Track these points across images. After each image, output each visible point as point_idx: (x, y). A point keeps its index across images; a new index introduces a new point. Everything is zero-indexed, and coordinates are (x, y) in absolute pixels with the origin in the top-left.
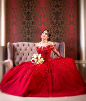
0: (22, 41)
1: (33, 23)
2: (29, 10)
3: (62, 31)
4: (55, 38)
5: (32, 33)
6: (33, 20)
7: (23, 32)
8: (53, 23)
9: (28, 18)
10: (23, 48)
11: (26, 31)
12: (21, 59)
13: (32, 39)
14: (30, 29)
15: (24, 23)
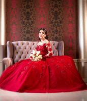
0: (22, 40)
1: (32, 22)
2: (29, 10)
3: (61, 30)
4: (54, 37)
5: (31, 32)
6: (32, 20)
7: (23, 31)
8: (52, 22)
9: (28, 18)
11: (26, 31)
13: (32, 38)
14: (30, 28)
15: (24, 23)
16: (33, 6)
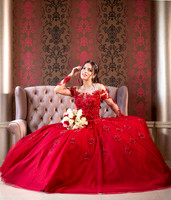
0: (43, 84)
1: (65, 48)
2: (58, 23)
3: (123, 65)
4: (108, 78)
5: (63, 67)
6: (65, 43)
7: (46, 65)
8: (104, 48)
9: (56, 39)
10: (46, 98)
11: (51, 64)
12: (42, 118)
14: (59, 60)
15: (48, 49)
16: (66, 14)
